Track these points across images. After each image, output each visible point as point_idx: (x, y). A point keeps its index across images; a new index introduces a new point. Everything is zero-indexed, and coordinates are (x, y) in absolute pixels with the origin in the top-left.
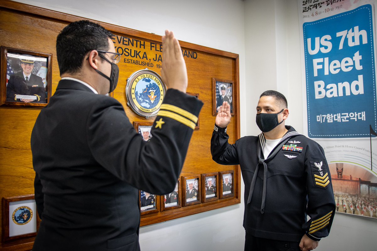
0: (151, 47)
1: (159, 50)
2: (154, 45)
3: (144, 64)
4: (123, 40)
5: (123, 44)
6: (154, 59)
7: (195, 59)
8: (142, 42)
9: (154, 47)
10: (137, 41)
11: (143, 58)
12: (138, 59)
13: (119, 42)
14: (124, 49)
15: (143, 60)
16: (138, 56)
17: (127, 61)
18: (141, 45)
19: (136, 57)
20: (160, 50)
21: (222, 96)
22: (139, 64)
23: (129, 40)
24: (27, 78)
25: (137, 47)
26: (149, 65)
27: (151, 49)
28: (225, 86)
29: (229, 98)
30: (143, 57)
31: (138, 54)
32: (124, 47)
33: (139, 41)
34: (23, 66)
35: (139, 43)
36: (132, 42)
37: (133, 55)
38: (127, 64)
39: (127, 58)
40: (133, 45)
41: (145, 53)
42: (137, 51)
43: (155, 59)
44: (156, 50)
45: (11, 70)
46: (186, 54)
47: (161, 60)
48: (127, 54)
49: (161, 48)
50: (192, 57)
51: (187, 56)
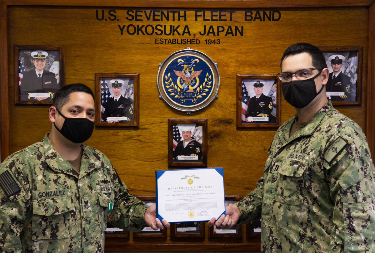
0: (197, 16)
1: (210, 18)
2: (202, 13)
3: (184, 43)
4: (154, 15)
5: (154, 20)
6: (200, 33)
7: (276, 22)
8: (182, 13)
9: (200, 16)
10: (174, 13)
11: (183, 34)
12: (176, 36)
13: (148, 19)
14: (154, 27)
15: (183, 37)
16: (175, 32)
17: (159, 42)
18: (180, 16)
19: (173, 34)
20: (212, 18)
21: (333, 75)
22: (178, 43)
23: (162, 13)
24: (40, 75)
25: (174, 20)
26: (193, 43)
27: (196, 20)
28: (341, 57)
29: (349, 75)
30: (184, 32)
31: (176, 30)
32: (154, 24)
33: (176, 12)
34: (35, 63)
35: (176, 15)
36: (166, 15)
37: (168, 32)
38: (161, 46)
39: (159, 37)
40: (167, 19)
41: (186, 27)
42: (174, 26)
43: (202, 33)
44: (204, 20)
45: (24, 68)
46: (258, 16)
47: (213, 33)
48: (159, 32)
49: (212, 16)
50: (270, 19)
51: (261, 20)
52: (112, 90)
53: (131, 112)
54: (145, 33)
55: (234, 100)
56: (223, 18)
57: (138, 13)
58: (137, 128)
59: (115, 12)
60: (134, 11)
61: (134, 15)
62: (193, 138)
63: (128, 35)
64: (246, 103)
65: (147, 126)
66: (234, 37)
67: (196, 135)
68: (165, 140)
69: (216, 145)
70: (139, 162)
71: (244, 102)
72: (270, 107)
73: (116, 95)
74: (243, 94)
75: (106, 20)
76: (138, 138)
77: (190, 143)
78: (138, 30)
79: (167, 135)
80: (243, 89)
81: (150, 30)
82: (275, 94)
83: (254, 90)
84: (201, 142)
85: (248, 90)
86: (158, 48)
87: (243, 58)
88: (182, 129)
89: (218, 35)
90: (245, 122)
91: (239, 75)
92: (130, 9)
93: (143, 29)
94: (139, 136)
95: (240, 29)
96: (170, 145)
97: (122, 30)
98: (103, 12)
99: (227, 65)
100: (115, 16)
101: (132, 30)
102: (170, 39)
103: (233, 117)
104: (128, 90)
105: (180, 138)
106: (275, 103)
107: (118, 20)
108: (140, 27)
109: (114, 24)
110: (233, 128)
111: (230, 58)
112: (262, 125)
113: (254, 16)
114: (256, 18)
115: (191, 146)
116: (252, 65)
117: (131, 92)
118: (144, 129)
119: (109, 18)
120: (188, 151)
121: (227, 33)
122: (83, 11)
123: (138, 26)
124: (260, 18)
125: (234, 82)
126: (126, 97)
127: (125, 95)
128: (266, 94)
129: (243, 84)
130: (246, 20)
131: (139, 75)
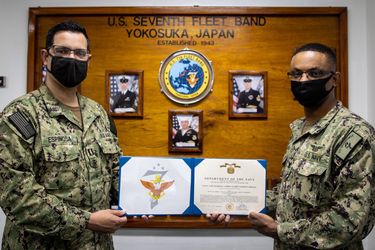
0: (194, 21)
1: (204, 23)
2: (198, 19)
3: (183, 44)
4: (157, 21)
5: (157, 25)
6: (197, 36)
7: (262, 27)
8: (181, 19)
9: (197, 21)
10: (174, 19)
11: (182, 37)
12: (176, 38)
13: (152, 24)
14: (157, 31)
15: (182, 39)
16: (175, 35)
17: (161, 43)
18: (179, 22)
19: (174, 37)
22: (177, 44)
23: (164, 19)
25: (174, 25)
26: (191, 44)
27: (193, 25)
30: (183, 35)
31: (176, 33)
32: (157, 28)
33: (177, 18)
35: (176, 21)
36: (168, 21)
37: (169, 35)
38: (162, 47)
39: (161, 39)
40: (169, 24)
41: (185, 31)
42: (174, 30)
43: (199, 35)
44: (200, 24)
46: (246, 21)
47: (208, 35)
48: (161, 35)
49: (207, 21)
50: (256, 24)
51: (249, 25)
52: (120, 85)
53: (136, 104)
54: (149, 36)
55: (226, 93)
56: (216, 23)
57: (144, 20)
58: (141, 118)
59: (124, 19)
60: (141, 18)
61: (140, 21)
62: (190, 127)
63: (135, 38)
64: (237, 96)
65: (150, 117)
66: (226, 39)
67: (193, 124)
68: (166, 129)
69: (210, 133)
70: (143, 148)
71: (235, 95)
72: (258, 99)
73: (123, 89)
74: (234, 88)
75: (116, 25)
76: (143, 127)
77: (188, 131)
78: (143, 33)
79: (167, 124)
80: (234, 84)
81: (153, 33)
82: (262, 89)
83: (244, 84)
84: (197, 130)
85: (238, 85)
86: (160, 49)
87: (234, 57)
88: (181, 119)
89: (212, 37)
90: (236, 113)
91: (230, 71)
92: (137, 15)
93: (148, 33)
94: (143, 125)
95: (231, 32)
96: (170, 133)
97: (129, 34)
98: (114, 19)
99: (220, 63)
100: (124, 22)
101: (138, 33)
102: (170, 41)
103: (226, 108)
104: (134, 85)
105: (179, 127)
106: (262, 96)
107: (126, 25)
108: (145, 31)
109: (123, 29)
110: (226, 118)
111: (223, 57)
112: (251, 115)
113: (243, 21)
114: (244, 23)
115: (188, 134)
116: (243, 63)
117: (136, 86)
118: (148, 119)
119: (119, 24)
120: (186, 139)
121: (220, 35)
122: (97, 19)
123: (143, 30)
124: (248, 23)
125: (226, 78)
126: (132, 91)
127: (131, 89)
128: (255, 88)
129: (234, 79)
130: (236, 25)
131: (143, 72)
